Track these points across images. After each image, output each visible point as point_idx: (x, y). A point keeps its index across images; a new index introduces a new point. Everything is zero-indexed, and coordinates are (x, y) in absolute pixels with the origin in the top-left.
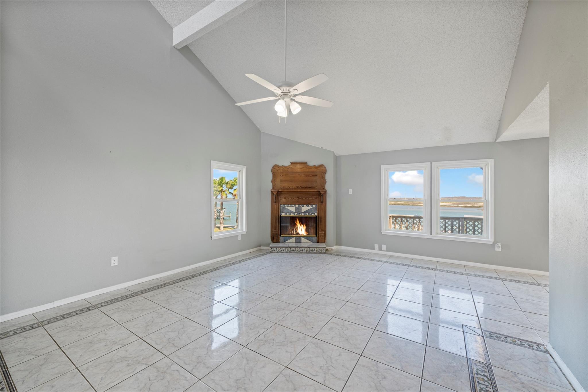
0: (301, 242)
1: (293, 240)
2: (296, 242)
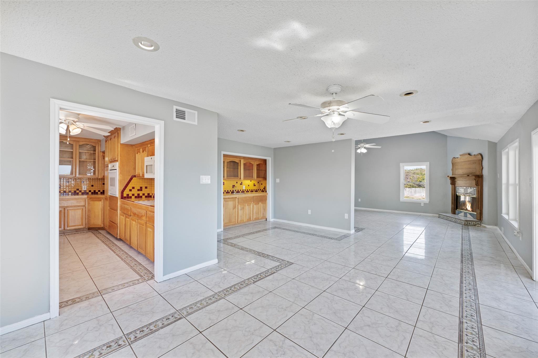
0: (467, 217)
1: (462, 214)
2: (464, 216)
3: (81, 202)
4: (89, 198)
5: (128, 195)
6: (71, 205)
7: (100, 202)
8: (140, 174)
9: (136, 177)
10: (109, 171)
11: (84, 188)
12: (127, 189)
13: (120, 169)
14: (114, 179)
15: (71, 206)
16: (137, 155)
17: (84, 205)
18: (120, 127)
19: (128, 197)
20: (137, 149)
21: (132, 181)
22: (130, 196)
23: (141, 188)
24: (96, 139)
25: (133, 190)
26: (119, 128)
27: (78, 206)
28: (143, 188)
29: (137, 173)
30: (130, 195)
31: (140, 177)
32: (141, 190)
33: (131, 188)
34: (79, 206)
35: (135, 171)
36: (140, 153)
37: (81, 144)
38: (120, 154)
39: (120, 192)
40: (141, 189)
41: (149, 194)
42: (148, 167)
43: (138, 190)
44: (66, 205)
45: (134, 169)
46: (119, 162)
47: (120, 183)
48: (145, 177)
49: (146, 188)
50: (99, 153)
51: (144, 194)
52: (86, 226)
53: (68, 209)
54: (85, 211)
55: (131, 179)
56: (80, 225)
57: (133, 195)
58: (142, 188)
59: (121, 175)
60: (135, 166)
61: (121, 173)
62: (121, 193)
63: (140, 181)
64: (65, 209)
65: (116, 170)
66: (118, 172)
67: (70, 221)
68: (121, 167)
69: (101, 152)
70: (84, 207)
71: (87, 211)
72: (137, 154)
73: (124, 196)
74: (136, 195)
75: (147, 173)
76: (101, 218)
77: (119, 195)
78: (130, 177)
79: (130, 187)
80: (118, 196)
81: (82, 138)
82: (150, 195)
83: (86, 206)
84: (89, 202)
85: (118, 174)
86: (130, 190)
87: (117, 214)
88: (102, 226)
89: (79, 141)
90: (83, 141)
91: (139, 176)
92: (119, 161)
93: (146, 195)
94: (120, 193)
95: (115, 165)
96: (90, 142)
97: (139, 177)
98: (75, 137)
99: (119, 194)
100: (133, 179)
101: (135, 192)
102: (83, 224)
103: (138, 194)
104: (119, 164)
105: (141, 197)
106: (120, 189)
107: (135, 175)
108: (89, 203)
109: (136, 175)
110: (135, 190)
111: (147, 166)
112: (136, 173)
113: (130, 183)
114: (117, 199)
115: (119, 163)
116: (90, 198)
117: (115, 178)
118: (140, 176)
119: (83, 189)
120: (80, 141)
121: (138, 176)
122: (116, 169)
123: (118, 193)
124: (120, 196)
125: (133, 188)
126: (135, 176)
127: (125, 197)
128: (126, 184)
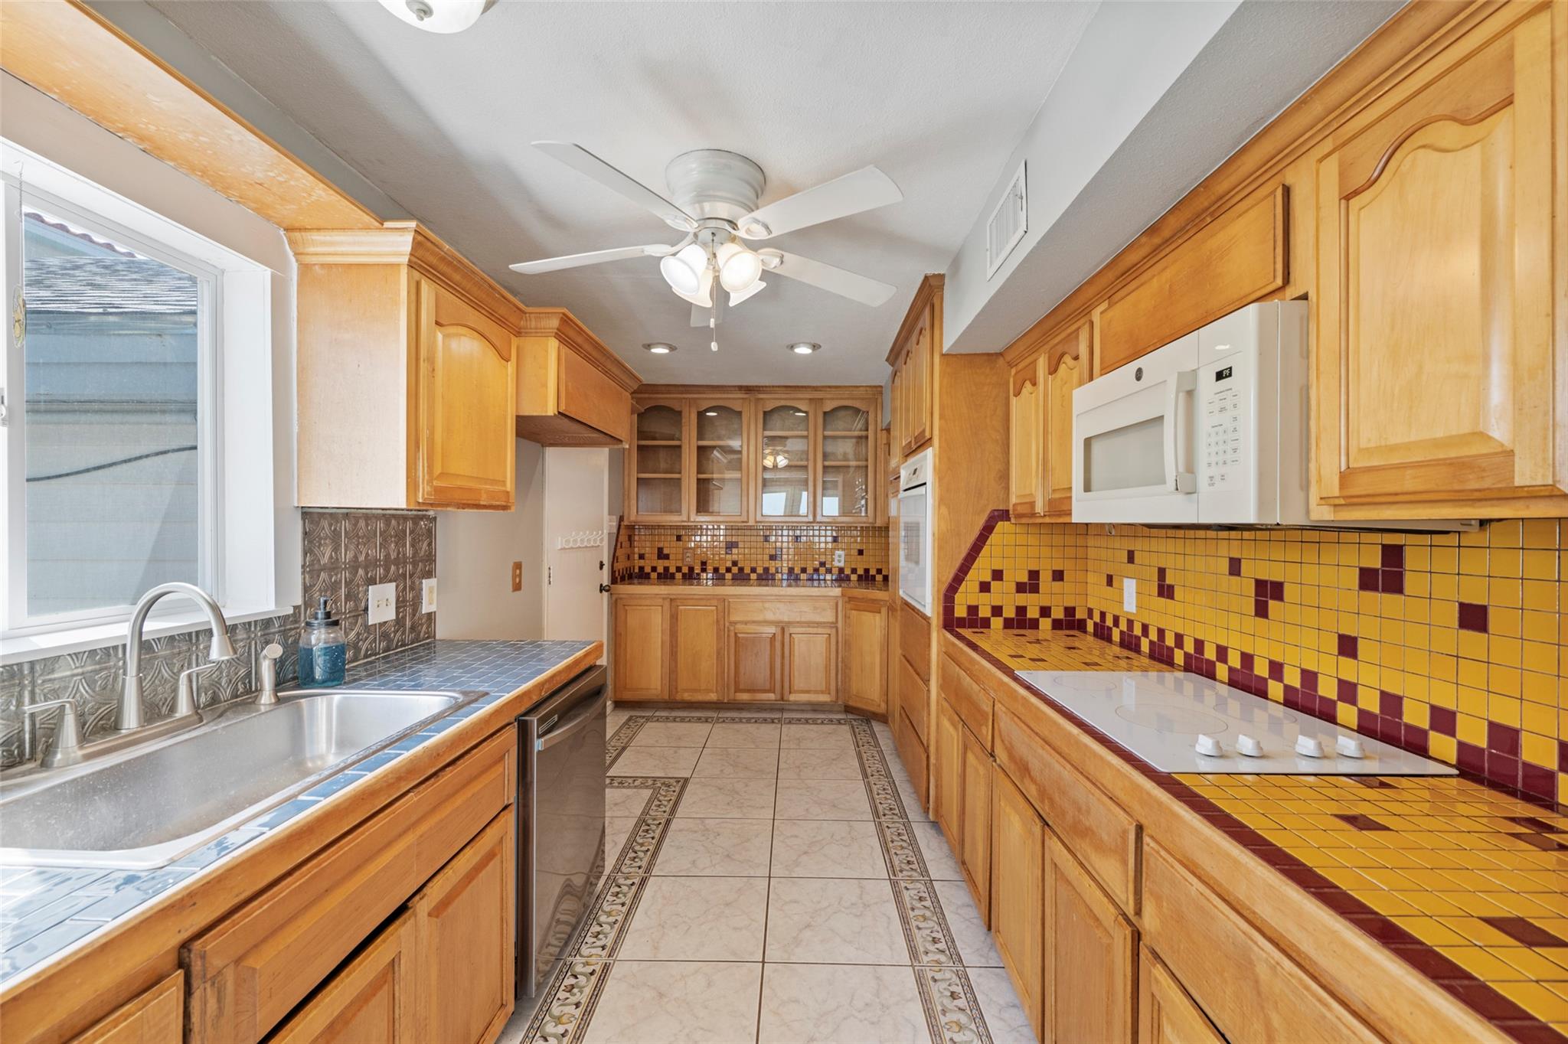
3: (824, 610)
4: (846, 599)
5: (973, 610)
6: (798, 620)
7: (878, 616)
8: (1032, 504)
9: (1008, 519)
10: (902, 494)
11: (839, 561)
12: (968, 577)
13: (940, 480)
14: (918, 530)
15: (798, 622)
16: (1014, 401)
17: (832, 623)
18: (942, 272)
19: (975, 620)
20: (1013, 371)
21: (993, 538)
22: (981, 615)
23: (1034, 575)
24: (870, 387)
25: (994, 585)
26: (939, 275)
27: (817, 623)
28: (1045, 578)
29: (1017, 497)
30: (984, 612)
31: (1031, 521)
32: (1035, 589)
33: (988, 578)
34: (821, 623)
35: (1007, 488)
36: (1034, 384)
37: (828, 409)
38: (942, 407)
39: (938, 591)
40: (1031, 584)
41: (1070, 611)
42: (1097, 448)
43: (1021, 588)
44: (786, 619)
45: (1000, 478)
46: (937, 449)
47: (940, 548)
48: (1075, 519)
49: (1058, 576)
50: (879, 436)
51: (1049, 608)
52: (837, 698)
53: (792, 630)
54: (837, 642)
55: (988, 529)
56: (822, 692)
57: (997, 611)
58: (1038, 579)
59: (944, 510)
60: (1007, 463)
61: (942, 501)
62: (942, 597)
63: (1032, 540)
64: (783, 629)
65: (923, 488)
66: (930, 493)
67: (796, 674)
68: (946, 470)
69: (882, 430)
70: (834, 630)
71: (840, 644)
72: (1017, 394)
73: (956, 615)
74: (1009, 612)
75: (1087, 488)
76: (881, 680)
77: (936, 608)
78: (981, 521)
79: (980, 571)
80: (933, 612)
81: (830, 387)
82: (1079, 615)
83: (840, 625)
84: (848, 612)
85: (934, 506)
86: (985, 587)
87: (929, 698)
88: (882, 709)
89: (822, 399)
90: (833, 399)
91: (1026, 516)
92: (936, 441)
93: (1058, 613)
94: (938, 598)
95: (922, 466)
96: (853, 399)
97: (1024, 521)
98: (814, 387)
99: (936, 602)
100: (995, 530)
101: (1005, 596)
102: (829, 690)
103: (1021, 610)
104: (935, 456)
105: (1034, 624)
106: (939, 581)
107: (1008, 511)
108: (846, 617)
109: (1011, 508)
110: (1008, 585)
111: (1088, 442)
112: (1013, 500)
113: (982, 547)
114: (929, 624)
115: (937, 452)
116: (851, 599)
117: (921, 525)
118: (1033, 515)
119: (836, 564)
120: (826, 399)
121: (1019, 516)
122: (925, 484)
123: (933, 599)
124: (938, 614)
125: (998, 575)
126: (1004, 515)
127: (961, 623)
128: (963, 554)
